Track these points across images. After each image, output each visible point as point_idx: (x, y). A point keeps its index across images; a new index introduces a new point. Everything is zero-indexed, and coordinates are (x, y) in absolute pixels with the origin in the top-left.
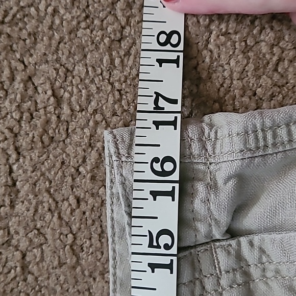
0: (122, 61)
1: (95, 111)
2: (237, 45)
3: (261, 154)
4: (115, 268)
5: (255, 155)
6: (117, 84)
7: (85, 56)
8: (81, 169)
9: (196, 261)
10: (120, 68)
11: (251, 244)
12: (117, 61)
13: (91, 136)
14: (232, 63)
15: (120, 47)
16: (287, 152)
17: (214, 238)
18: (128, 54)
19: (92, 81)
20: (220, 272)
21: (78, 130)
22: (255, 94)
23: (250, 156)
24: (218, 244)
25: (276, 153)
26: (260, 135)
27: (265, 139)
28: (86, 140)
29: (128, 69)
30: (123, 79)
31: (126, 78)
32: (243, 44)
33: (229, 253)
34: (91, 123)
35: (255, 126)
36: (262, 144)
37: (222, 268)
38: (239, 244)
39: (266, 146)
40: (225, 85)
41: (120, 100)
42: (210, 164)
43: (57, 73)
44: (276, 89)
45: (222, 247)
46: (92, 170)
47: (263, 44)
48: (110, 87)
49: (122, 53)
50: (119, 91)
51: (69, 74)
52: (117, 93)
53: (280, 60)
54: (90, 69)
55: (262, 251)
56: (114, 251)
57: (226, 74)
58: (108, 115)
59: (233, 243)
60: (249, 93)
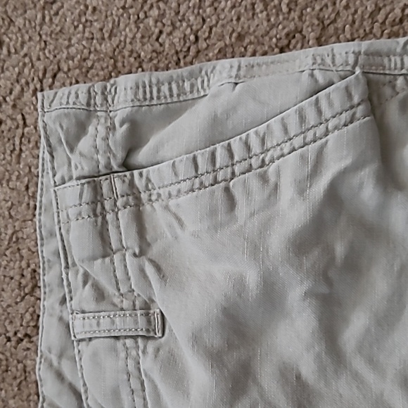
0: (51, 19)
1: (26, 55)
2: (131, 17)
3: (147, 104)
4: (41, 197)
5: (143, 104)
6: (44, 37)
7: (25, 12)
8: (8, 99)
9: (98, 187)
10: (49, 24)
11: (141, 174)
12: (47, 19)
13: (19, 73)
14: (127, 30)
15: (52, 8)
16: (169, 105)
17: (113, 170)
18: (57, 14)
19: (27, 32)
20: (117, 196)
21: (11, 68)
22: (139, 56)
23: (139, 104)
24: (116, 174)
25: (160, 104)
26: (148, 89)
27: (151, 92)
28: (15, 76)
29: (54, 26)
30: (49, 33)
31: (52, 32)
32: (136, 17)
33: (124, 181)
34: (21, 64)
35: (144, 83)
36: (148, 96)
37: (118, 193)
38: (132, 175)
39: (152, 98)
40: (120, 47)
41: (44, 49)
42: (110, 111)
43: (3, 22)
44: (155, 55)
45: (119, 176)
46: (14, 100)
47: (151, 19)
48: (38, 38)
49: (52, 13)
50: (45, 42)
51: (12, 24)
52: (43, 44)
53: (161, 32)
54: (27, 22)
55: (148, 180)
56: (42, 183)
57: (122, 39)
58: (34, 59)
59: (128, 173)
60: (135, 55)
